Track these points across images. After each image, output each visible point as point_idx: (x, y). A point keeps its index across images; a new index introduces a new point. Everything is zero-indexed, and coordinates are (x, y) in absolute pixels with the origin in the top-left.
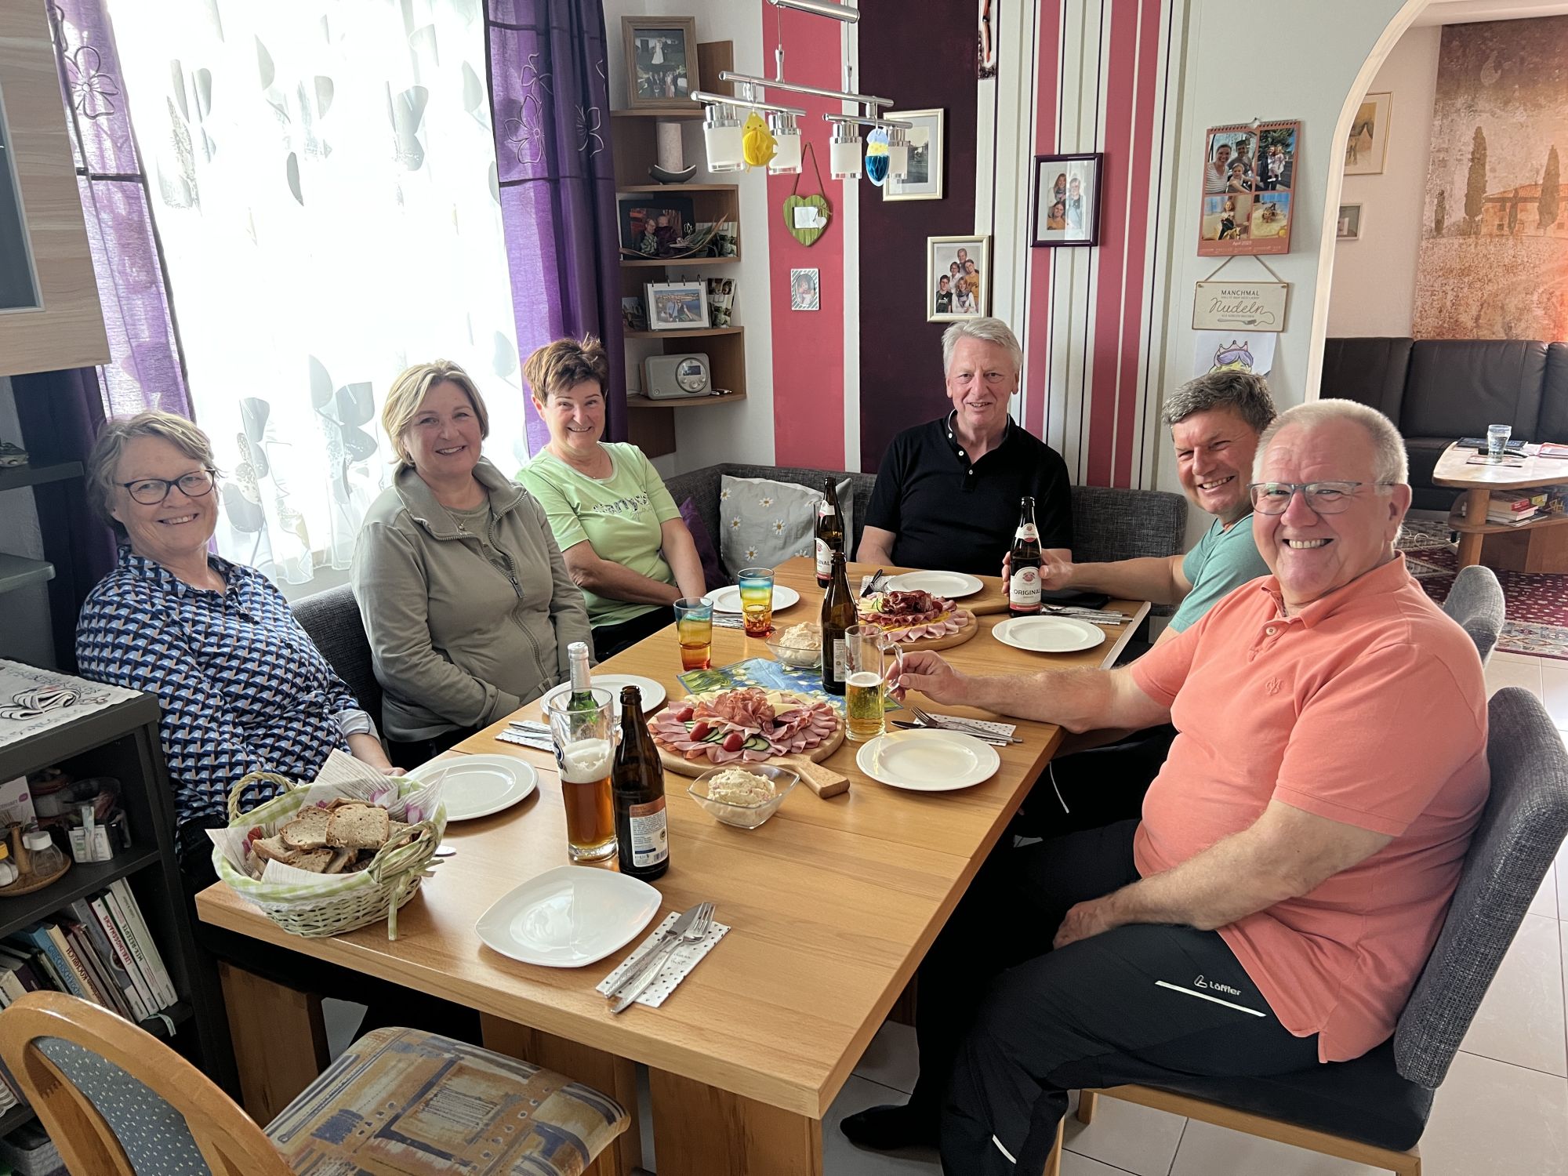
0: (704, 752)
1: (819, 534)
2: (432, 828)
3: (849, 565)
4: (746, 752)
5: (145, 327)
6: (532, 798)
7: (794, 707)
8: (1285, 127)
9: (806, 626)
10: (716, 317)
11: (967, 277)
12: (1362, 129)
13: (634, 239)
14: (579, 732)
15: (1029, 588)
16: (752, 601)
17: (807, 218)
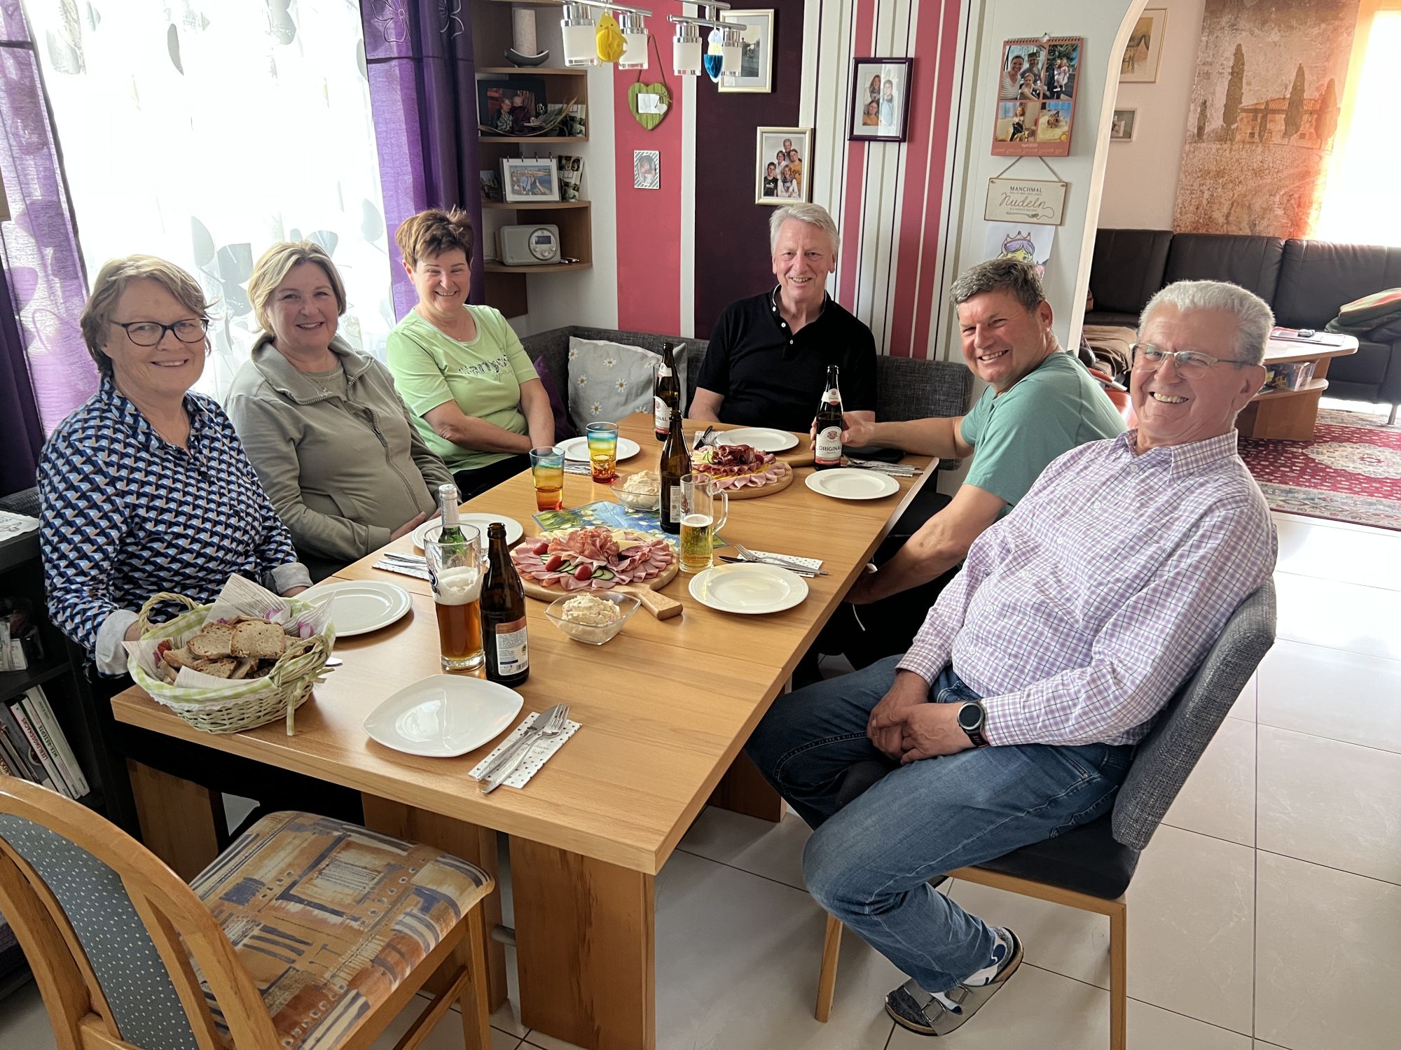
0: (558, 581)
1: (658, 392)
2: (324, 641)
3: (684, 421)
4: (594, 581)
5: (37, 186)
6: (407, 619)
7: (636, 543)
8: (1070, 42)
9: (646, 474)
10: (566, 191)
11: (792, 166)
12: (1139, 40)
13: (492, 117)
14: (450, 562)
15: (832, 445)
16: (599, 452)
17: (650, 104)
